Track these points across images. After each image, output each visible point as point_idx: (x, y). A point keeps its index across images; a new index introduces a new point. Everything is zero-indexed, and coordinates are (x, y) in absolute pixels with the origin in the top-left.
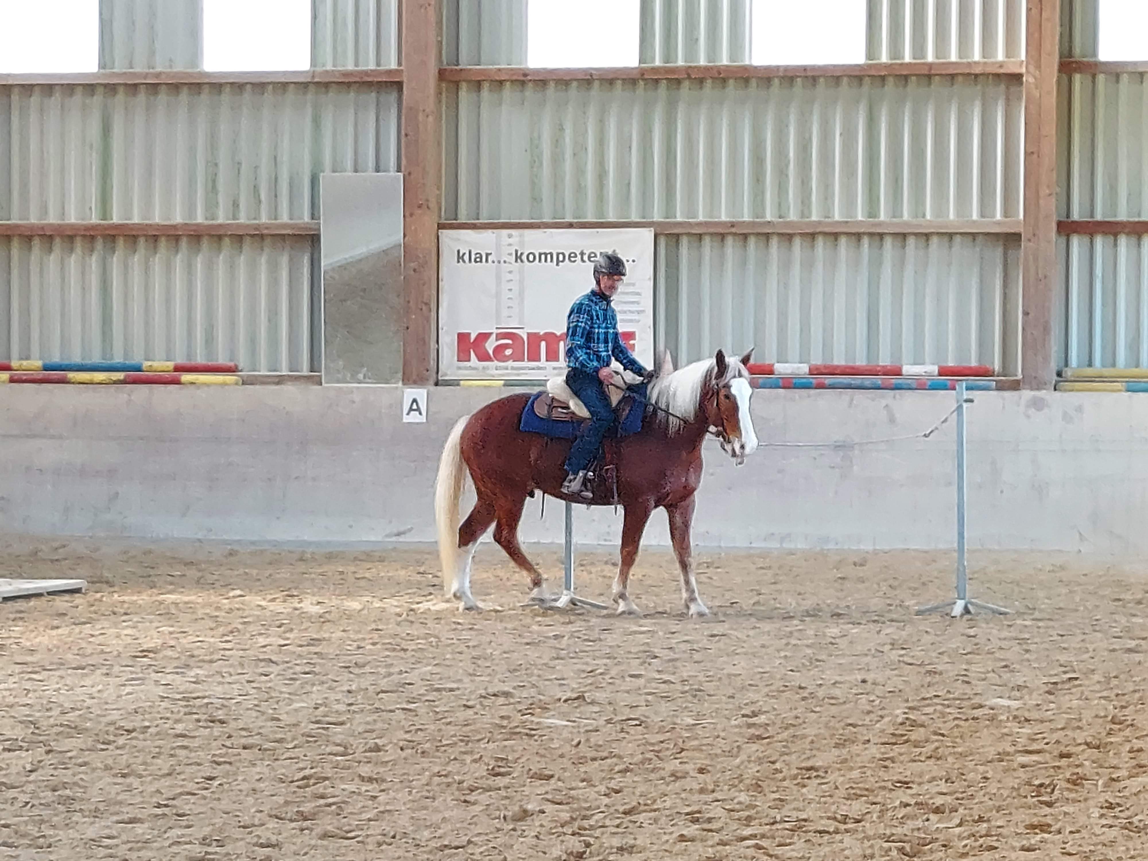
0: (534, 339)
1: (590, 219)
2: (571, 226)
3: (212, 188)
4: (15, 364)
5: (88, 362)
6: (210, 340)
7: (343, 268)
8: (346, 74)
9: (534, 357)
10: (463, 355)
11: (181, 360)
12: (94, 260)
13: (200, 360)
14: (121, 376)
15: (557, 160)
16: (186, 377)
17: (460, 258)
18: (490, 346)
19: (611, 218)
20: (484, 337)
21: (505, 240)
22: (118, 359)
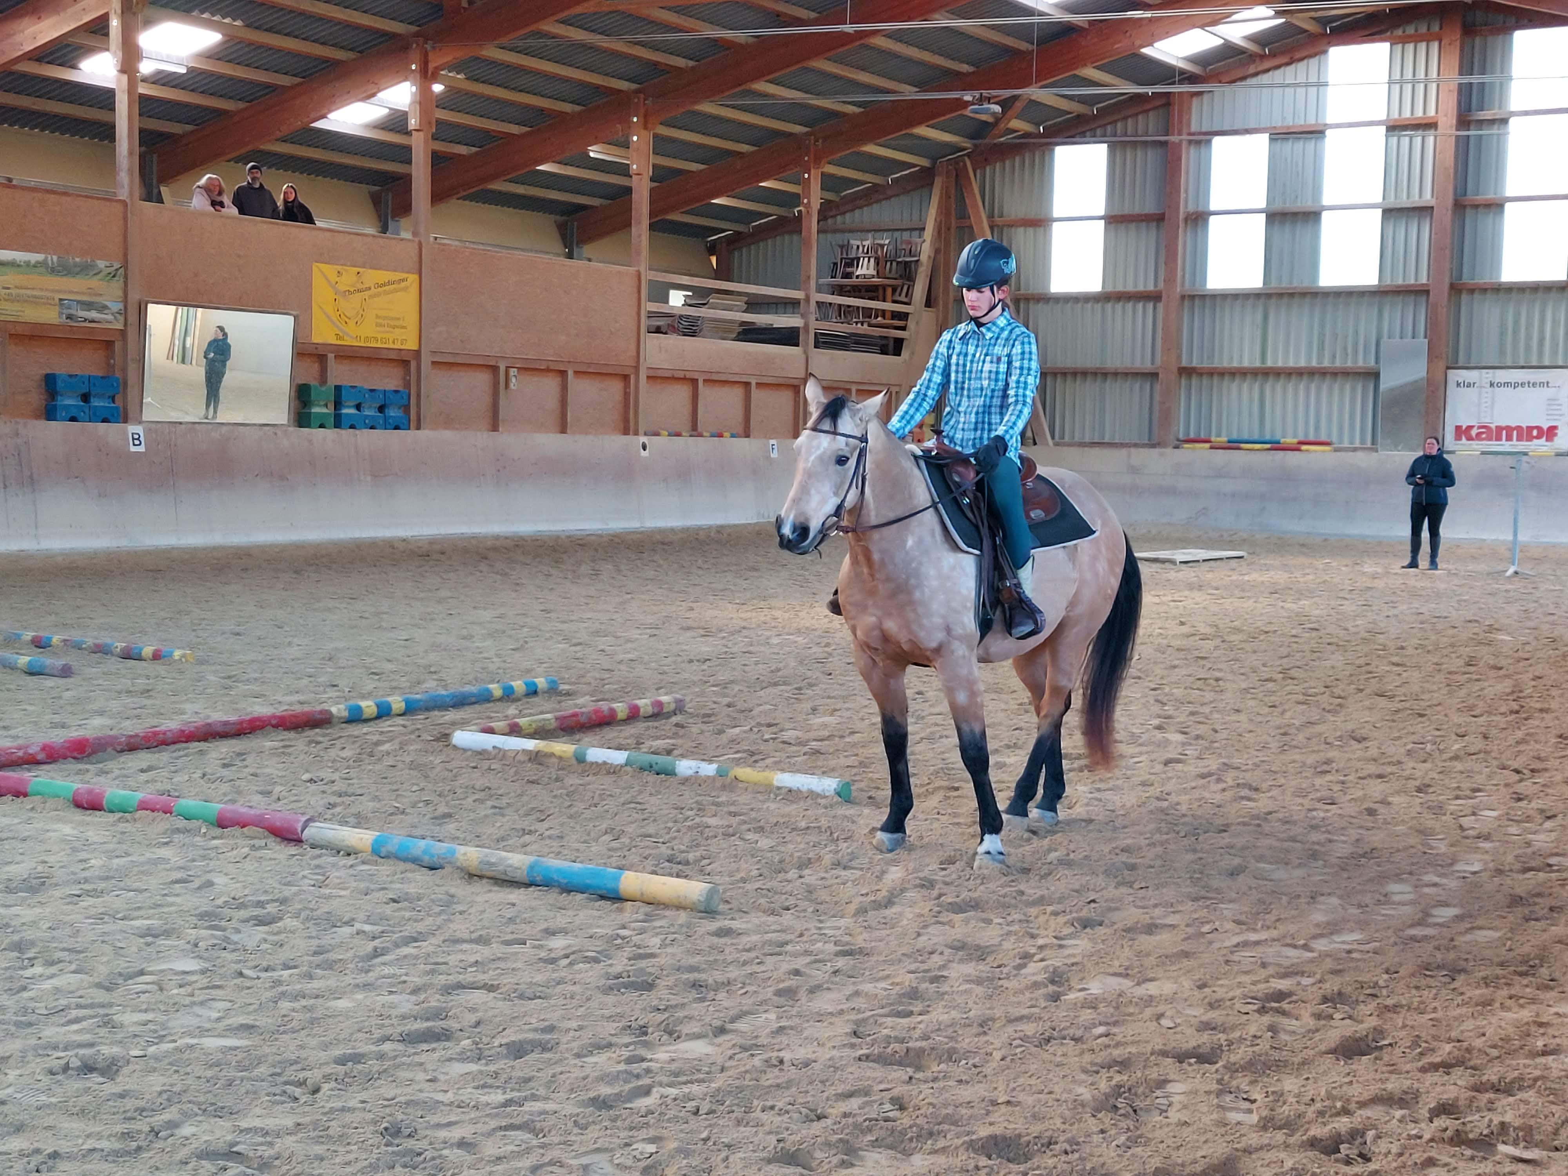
0: (1499, 429)
1: (1534, 364)
2: (1523, 367)
3: (1321, 348)
4: (1213, 439)
5: (1251, 439)
6: (1317, 428)
7: (1392, 390)
8: (1400, 286)
9: (1499, 438)
10: (1458, 437)
11: (1302, 438)
12: (1256, 386)
13: (1312, 438)
14: (1268, 446)
15: (1516, 332)
16: (1304, 447)
17: (1458, 385)
18: (1474, 432)
19: (1547, 363)
20: (1470, 428)
21: (1484, 375)
22: (1268, 437)
